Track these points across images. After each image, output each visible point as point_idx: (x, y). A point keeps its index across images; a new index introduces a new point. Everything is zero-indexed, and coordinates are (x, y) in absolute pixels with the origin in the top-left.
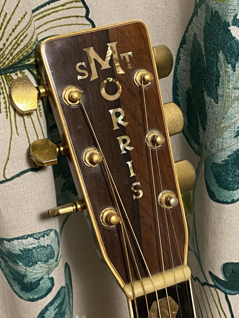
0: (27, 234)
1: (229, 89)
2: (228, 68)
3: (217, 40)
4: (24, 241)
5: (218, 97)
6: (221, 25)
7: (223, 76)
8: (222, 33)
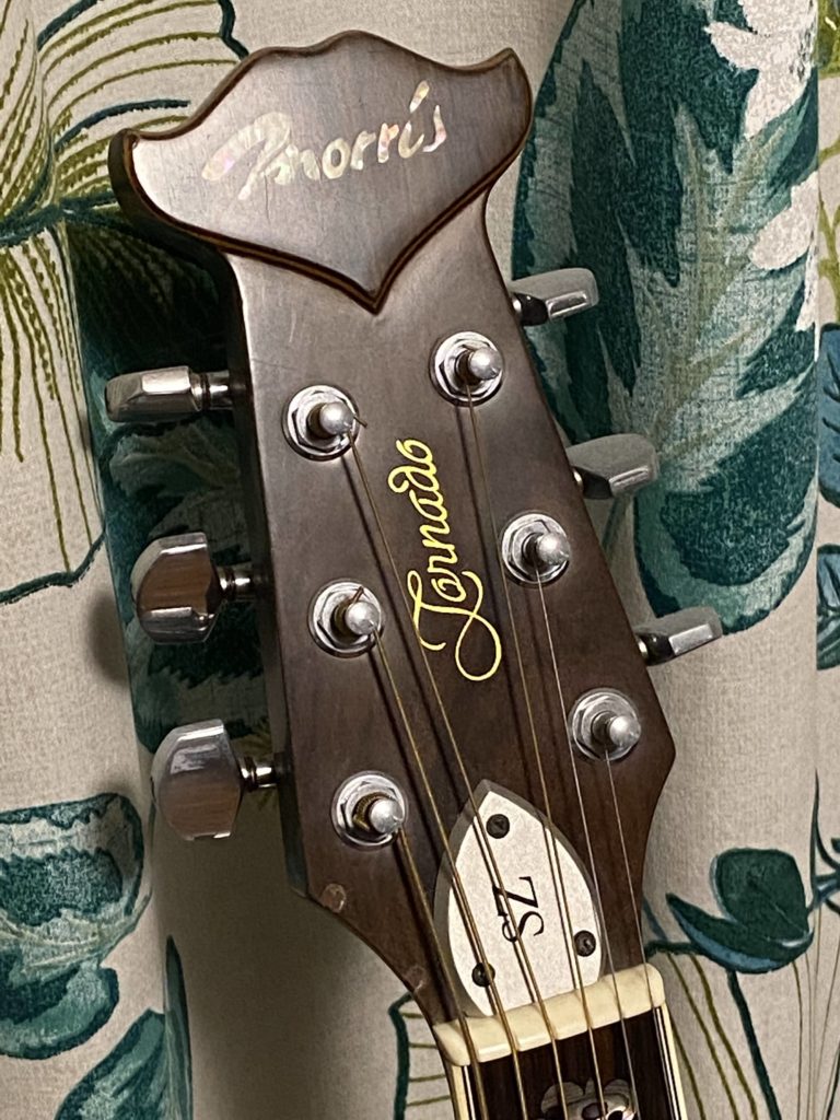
0: (27, 807)
1: (714, 232)
2: (708, 161)
3: (667, 74)
4: (16, 831)
5: (678, 264)
6: (679, 23)
7: (692, 192)
8: (684, 46)
